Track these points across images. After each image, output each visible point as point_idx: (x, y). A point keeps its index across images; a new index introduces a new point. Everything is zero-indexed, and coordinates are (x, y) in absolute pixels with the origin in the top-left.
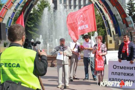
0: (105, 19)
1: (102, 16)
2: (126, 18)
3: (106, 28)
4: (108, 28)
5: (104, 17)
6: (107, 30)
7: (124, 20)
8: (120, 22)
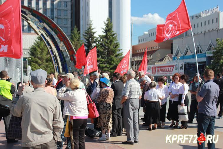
0: (53, 54)
1: (50, 50)
2: (74, 55)
3: (54, 64)
4: (56, 65)
5: (52, 51)
6: (56, 67)
7: (72, 57)
8: (68, 59)
